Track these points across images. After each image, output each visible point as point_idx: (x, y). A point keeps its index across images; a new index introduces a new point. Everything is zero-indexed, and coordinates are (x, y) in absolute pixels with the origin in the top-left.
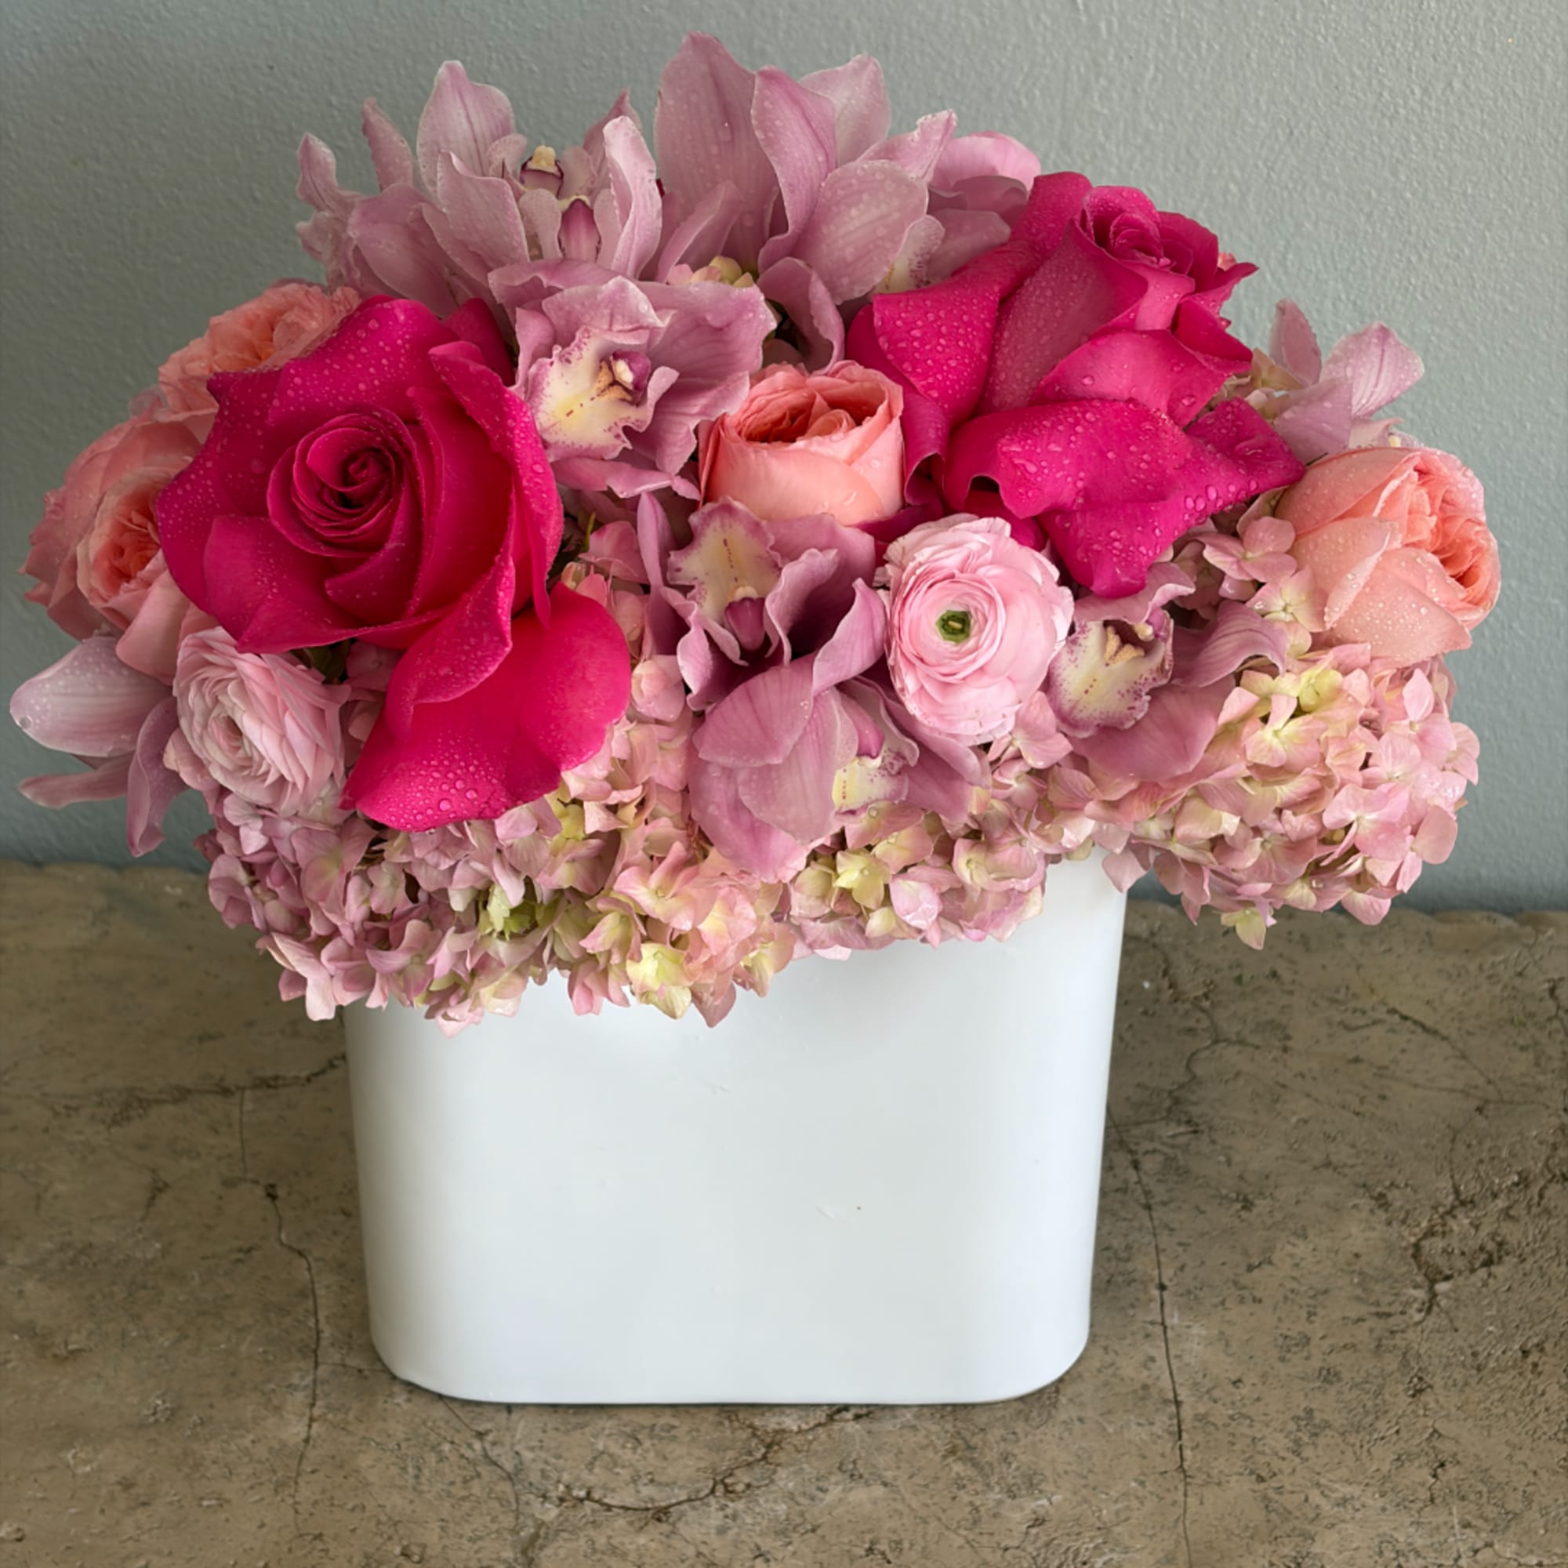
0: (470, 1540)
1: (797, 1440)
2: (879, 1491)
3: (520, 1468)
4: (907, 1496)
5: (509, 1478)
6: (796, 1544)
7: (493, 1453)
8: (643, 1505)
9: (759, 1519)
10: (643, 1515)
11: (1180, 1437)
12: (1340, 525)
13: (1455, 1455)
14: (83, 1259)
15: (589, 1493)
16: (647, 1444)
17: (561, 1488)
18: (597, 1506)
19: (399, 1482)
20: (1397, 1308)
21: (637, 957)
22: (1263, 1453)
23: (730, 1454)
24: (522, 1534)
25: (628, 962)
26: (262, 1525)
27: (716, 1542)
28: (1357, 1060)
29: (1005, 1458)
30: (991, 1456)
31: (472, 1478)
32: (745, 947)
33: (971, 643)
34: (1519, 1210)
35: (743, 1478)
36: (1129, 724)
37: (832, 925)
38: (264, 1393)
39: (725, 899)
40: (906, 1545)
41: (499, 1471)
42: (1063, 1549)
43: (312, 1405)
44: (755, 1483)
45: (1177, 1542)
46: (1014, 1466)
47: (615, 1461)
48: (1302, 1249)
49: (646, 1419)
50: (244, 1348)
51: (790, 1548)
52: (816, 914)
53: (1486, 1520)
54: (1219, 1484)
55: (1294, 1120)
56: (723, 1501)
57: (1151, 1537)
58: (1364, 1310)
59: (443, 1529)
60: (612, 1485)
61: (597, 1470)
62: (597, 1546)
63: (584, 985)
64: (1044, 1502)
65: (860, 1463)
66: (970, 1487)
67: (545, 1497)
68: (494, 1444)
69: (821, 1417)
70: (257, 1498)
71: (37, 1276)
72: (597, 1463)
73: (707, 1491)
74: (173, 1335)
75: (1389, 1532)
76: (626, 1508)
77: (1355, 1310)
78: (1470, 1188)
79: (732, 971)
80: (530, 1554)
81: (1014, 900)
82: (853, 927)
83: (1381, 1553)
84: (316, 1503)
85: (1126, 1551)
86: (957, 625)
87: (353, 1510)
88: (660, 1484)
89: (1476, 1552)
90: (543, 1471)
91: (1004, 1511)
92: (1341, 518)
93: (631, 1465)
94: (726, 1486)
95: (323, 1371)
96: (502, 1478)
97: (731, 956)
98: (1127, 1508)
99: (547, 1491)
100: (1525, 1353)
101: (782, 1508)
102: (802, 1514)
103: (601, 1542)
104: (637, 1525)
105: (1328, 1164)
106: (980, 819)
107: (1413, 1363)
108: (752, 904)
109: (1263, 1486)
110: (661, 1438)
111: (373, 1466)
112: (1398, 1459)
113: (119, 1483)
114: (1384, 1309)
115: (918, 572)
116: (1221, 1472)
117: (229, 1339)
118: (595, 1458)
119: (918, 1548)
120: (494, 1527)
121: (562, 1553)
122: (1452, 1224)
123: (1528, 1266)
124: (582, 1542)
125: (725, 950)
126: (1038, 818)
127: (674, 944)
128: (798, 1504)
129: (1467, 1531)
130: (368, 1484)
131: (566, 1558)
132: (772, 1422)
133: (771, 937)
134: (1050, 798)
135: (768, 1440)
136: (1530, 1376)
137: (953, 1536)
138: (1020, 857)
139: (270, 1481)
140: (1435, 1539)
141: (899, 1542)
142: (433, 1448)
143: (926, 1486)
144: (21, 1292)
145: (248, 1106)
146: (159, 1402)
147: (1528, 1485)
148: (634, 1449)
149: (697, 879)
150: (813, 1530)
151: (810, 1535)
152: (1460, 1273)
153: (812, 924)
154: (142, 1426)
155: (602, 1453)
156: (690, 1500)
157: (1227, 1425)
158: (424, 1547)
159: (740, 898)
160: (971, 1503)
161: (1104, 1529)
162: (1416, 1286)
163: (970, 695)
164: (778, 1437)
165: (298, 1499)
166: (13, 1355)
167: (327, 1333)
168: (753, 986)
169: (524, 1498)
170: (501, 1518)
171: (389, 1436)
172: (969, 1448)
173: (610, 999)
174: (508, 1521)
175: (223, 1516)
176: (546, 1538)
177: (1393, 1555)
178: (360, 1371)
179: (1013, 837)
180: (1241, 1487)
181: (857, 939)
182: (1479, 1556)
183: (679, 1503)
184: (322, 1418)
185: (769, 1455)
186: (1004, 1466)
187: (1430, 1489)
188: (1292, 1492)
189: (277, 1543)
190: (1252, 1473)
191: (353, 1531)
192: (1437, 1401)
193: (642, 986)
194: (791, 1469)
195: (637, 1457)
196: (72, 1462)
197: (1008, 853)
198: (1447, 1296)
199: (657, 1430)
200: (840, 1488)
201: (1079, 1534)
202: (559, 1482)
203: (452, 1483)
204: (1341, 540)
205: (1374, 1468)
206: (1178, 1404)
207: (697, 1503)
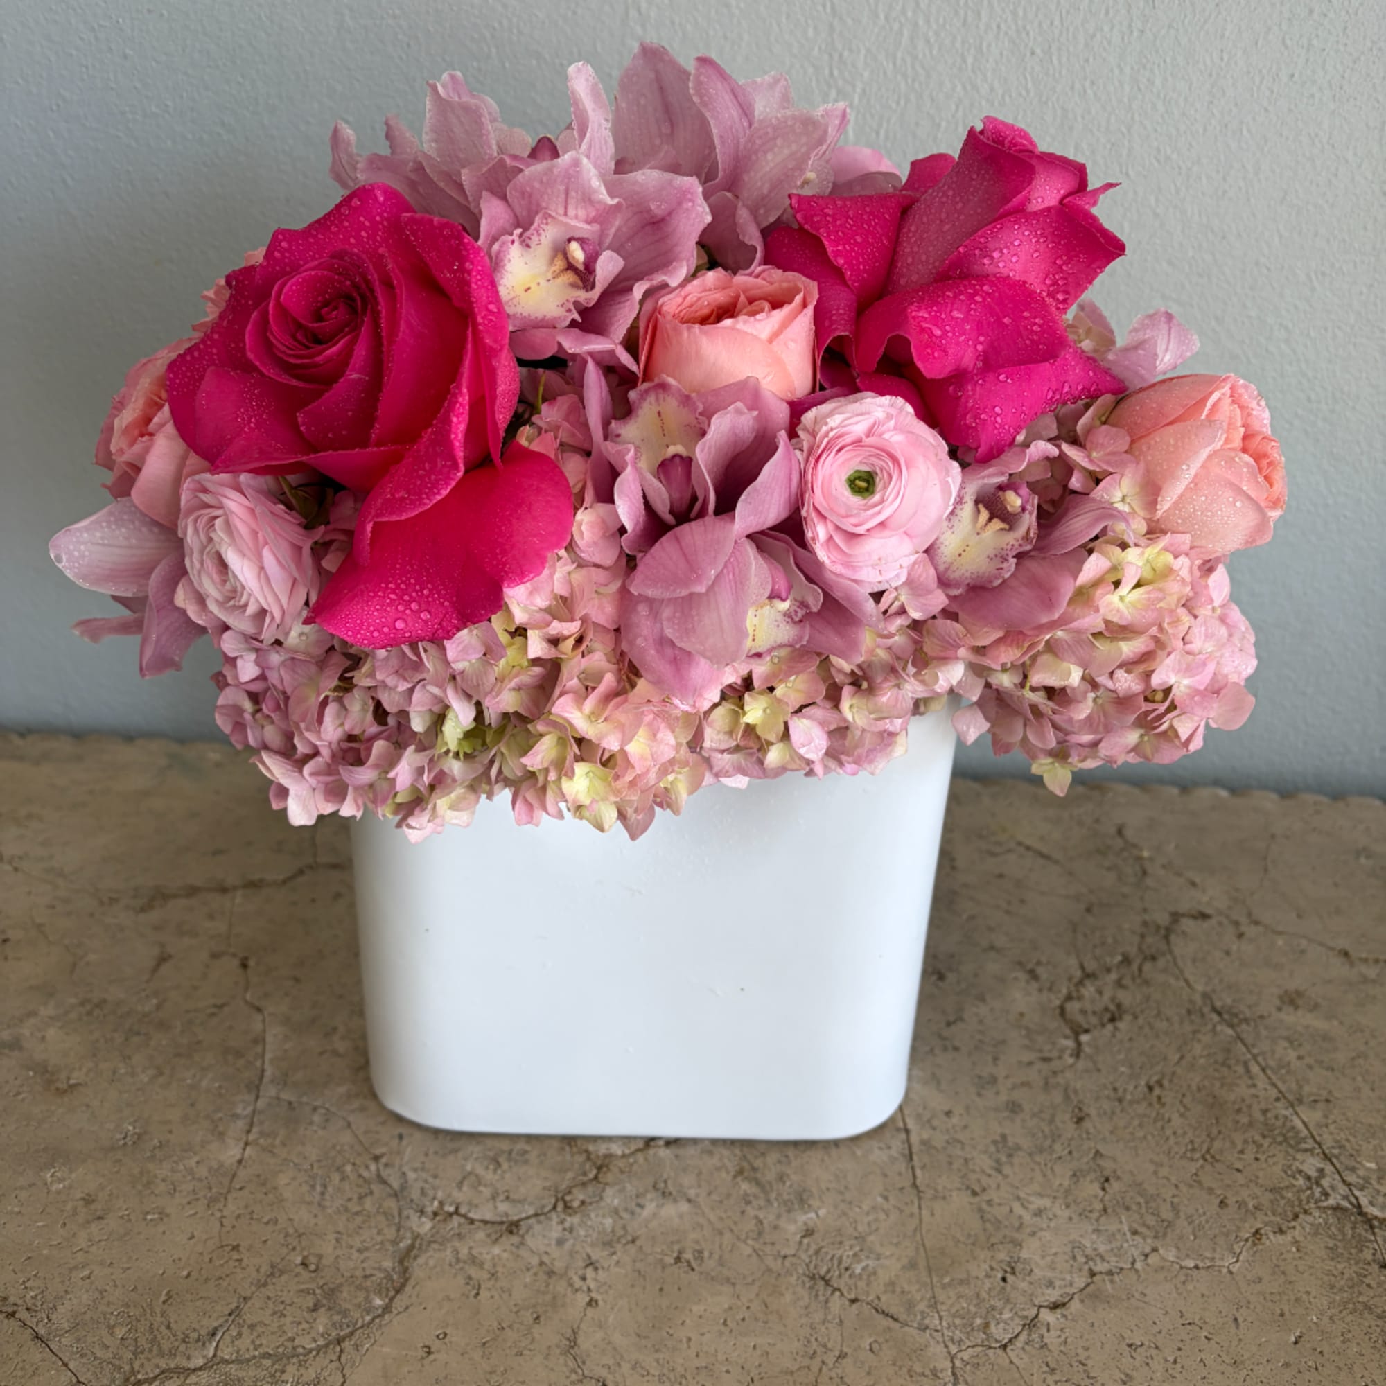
0: (359, 1251)
1: (621, 1163)
2: (684, 1207)
3: (403, 1187)
4: (707, 1210)
5: (396, 1195)
6: (619, 1254)
7: (384, 1174)
8: (498, 1219)
9: (590, 1232)
10: (497, 1228)
11: (911, 1159)
12: (1171, 429)
13: (1115, 1172)
14: (97, 1012)
15: (457, 1208)
16: (505, 1165)
17: (436, 1203)
18: (462, 1220)
19: (308, 1198)
20: (1055, 1054)
21: (571, 775)
22: (973, 1171)
23: (570, 1175)
24: (401, 1245)
25: (564, 779)
26: (192, 1237)
27: (555, 1252)
28: (1001, 876)
29: (781, 1178)
30: (770, 1176)
31: (366, 1195)
32: (665, 769)
33: (877, 497)
34: (1126, 981)
35: (579, 1195)
36: (997, 583)
37: (735, 757)
38: (213, 1121)
39: (650, 725)
40: (706, 1254)
41: (388, 1189)
42: (829, 1257)
43: (249, 1132)
44: (588, 1200)
45: (917, 1249)
46: (788, 1183)
47: (479, 1181)
48: (983, 1010)
49: (505, 1146)
50: (204, 1084)
51: (615, 1257)
52: (723, 747)
53: (1148, 1227)
54: (944, 1198)
55: (965, 916)
56: (563, 1216)
57: (897, 1244)
58: (1031, 1056)
59: (337, 1240)
60: (475, 1202)
61: (465, 1188)
62: (460, 1256)
63: (526, 800)
64: (812, 1215)
65: (669, 1182)
66: (755, 1203)
67: (422, 1212)
68: (386, 1165)
69: (641, 1145)
70: (192, 1212)
71: (59, 1024)
72: (466, 1183)
73: (550, 1207)
74: (151, 1072)
75: (1078, 1239)
76: (485, 1222)
77: (1027, 1056)
78: (1091, 966)
79: (653, 790)
80: (406, 1264)
81: (887, 738)
82: (754, 758)
83: (1074, 1258)
84: (239, 1216)
85: (878, 1257)
86: (864, 484)
87: (267, 1223)
88: (514, 1201)
89: (1146, 1256)
90: (422, 1190)
91: (782, 1223)
92: (1171, 423)
93: (492, 1184)
94: (565, 1203)
95: (261, 1104)
96: (390, 1195)
97: (652, 777)
98: (876, 1220)
99: (424, 1206)
100: (1150, 1088)
101: (608, 1222)
102: (624, 1227)
103: (464, 1252)
104: (494, 1237)
105: (992, 948)
106: (864, 666)
107: (1073, 1096)
108: (673, 731)
109: (977, 1199)
110: (516, 1162)
111: (288, 1184)
112: (1074, 1175)
113: (83, 1199)
114: (1047, 1055)
115: (831, 434)
116: (945, 1188)
117: (194, 1076)
118: (464, 1178)
119: (716, 1256)
120: (379, 1239)
121: (431, 1263)
122: (1084, 991)
123: (1141, 1021)
124: (448, 1252)
125: (648, 771)
126: (914, 665)
127: (605, 764)
128: (621, 1218)
129: (1136, 1237)
130: (282, 1200)
131: (435, 1267)
132: (602, 1149)
133: (685, 764)
134: (925, 649)
135: (599, 1163)
136: (1157, 1106)
137: (742, 1245)
138: (897, 699)
139: (205, 1197)
140: (1113, 1245)
141: (700, 1252)
142: (338, 1169)
143: (721, 1202)
144: (43, 1038)
145: (238, 900)
146: (131, 1128)
147: (1173, 1196)
148: (495, 1171)
149: (625, 705)
150: (633, 1241)
151: (630, 1246)
152: (1095, 1027)
153: (719, 756)
154: (113, 1148)
155: (470, 1173)
156: (536, 1215)
157: (945, 1148)
158: (320, 1257)
159: (662, 726)
160: (756, 1217)
161: (860, 1238)
162: (1066, 1037)
163: (873, 547)
164: (607, 1161)
165: (225, 1213)
166: (25, 1088)
167: (268, 1073)
168: (669, 806)
169: (405, 1213)
170: (386, 1231)
171: (305, 1158)
172: (754, 1169)
173: (547, 813)
174: (390, 1233)
175: (161, 1229)
176: (420, 1248)
177: (1084, 1260)
178: (290, 1103)
179: (893, 682)
180: (961, 1200)
181: (756, 769)
182: (1150, 1260)
183: (528, 1218)
184: (256, 1142)
185: (600, 1176)
186: (781, 1185)
187: (1102, 1200)
188: (1000, 1204)
189: (201, 1254)
190: (968, 1188)
191: (265, 1242)
192: (1095, 1127)
193: (574, 801)
194: (617, 1188)
195: (497, 1177)
196: (49, 1180)
197: (886, 697)
198: (1089, 1044)
199: (514, 1155)
200: (654, 1204)
201: (841, 1243)
202: (434, 1198)
203: (350, 1200)
204: (1172, 442)
205: (1057, 1183)
206: (907, 1131)
207: (542, 1218)
